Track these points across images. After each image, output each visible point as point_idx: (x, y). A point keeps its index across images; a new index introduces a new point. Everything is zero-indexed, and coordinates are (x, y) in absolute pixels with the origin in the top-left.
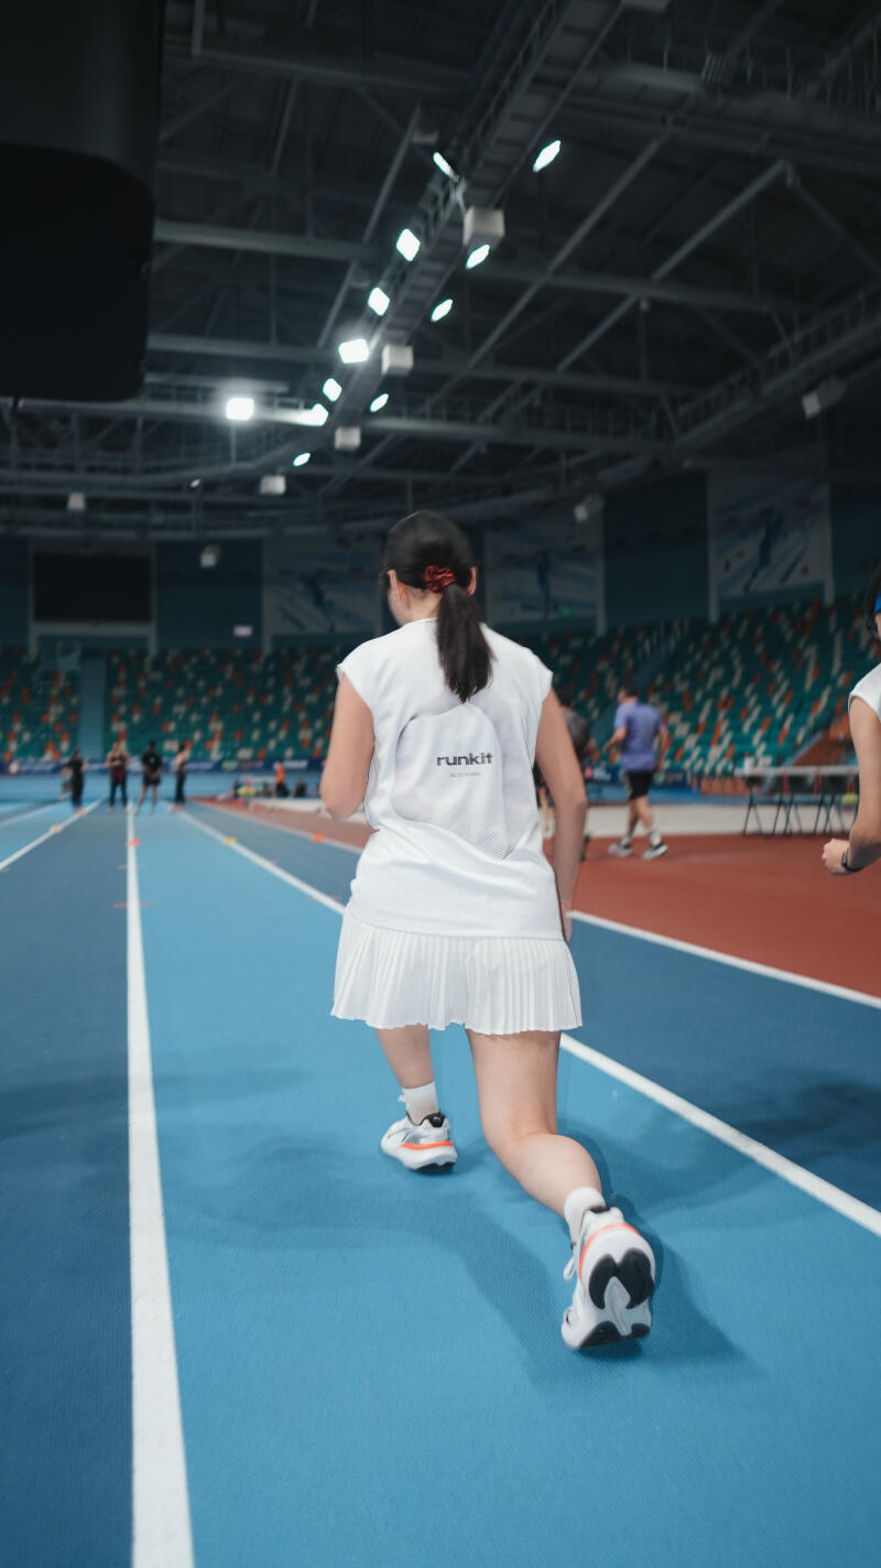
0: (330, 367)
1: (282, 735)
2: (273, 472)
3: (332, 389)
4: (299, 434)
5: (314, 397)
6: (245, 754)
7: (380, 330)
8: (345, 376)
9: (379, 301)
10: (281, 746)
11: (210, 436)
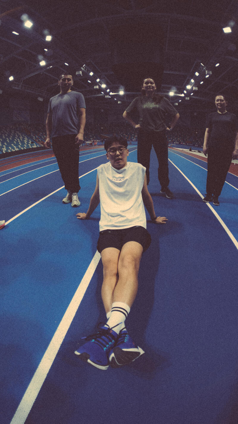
0: (185, 89)
2: (176, 102)
3: (185, 92)
4: (180, 97)
7: (193, 85)
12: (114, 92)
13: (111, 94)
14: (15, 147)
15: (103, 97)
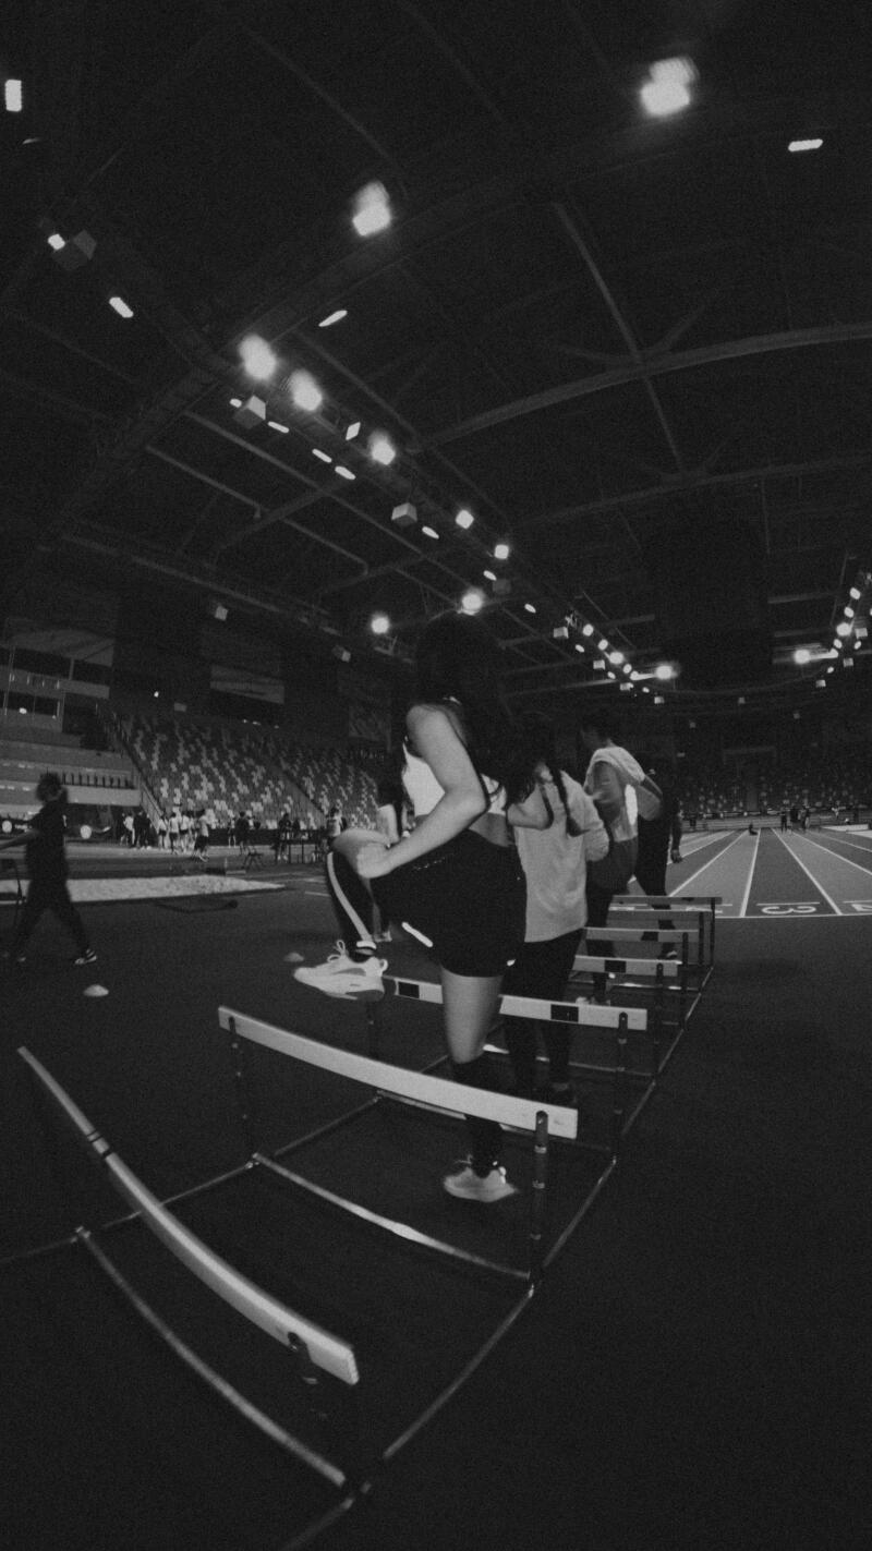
0: (835, 635)
1: (835, 794)
2: (820, 678)
3: (838, 643)
4: (828, 662)
5: (830, 646)
6: (818, 804)
7: (853, 622)
8: (843, 639)
9: (849, 612)
10: (834, 800)
11: (793, 668)
12: (645, 672)
13: (636, 676)
14: (366, 816)
15: (614, 687)
